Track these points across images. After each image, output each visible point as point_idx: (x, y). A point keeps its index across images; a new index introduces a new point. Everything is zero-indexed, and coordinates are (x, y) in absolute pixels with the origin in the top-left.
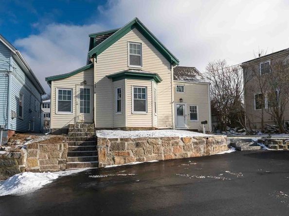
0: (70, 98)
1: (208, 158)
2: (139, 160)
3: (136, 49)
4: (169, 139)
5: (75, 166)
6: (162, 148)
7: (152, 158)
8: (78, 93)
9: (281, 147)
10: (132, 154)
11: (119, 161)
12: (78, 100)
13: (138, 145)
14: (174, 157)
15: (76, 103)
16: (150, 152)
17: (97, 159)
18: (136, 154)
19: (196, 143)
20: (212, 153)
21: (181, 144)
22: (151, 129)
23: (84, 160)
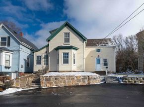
0: (41, 59)
1: (89, 86)
2: (56, 85)
3: (67, 35)
4: (70, 76)
5: (33, 87)
6: (67, 81)
7: (62, 85)
8: (44, 56)
9: (129, 82)
10: (53, 83)
11: (48, 86)
12: (44, 60)
13: (56, 79)
14: (72, 85)
15: (43, 61)
16: (61, 82)
17: (40, 84)
18: (55, 83)
19: (83, 79)
20: (91, 84)
21: (76, 79)
22: (70, 71)
23: (37, 85)
